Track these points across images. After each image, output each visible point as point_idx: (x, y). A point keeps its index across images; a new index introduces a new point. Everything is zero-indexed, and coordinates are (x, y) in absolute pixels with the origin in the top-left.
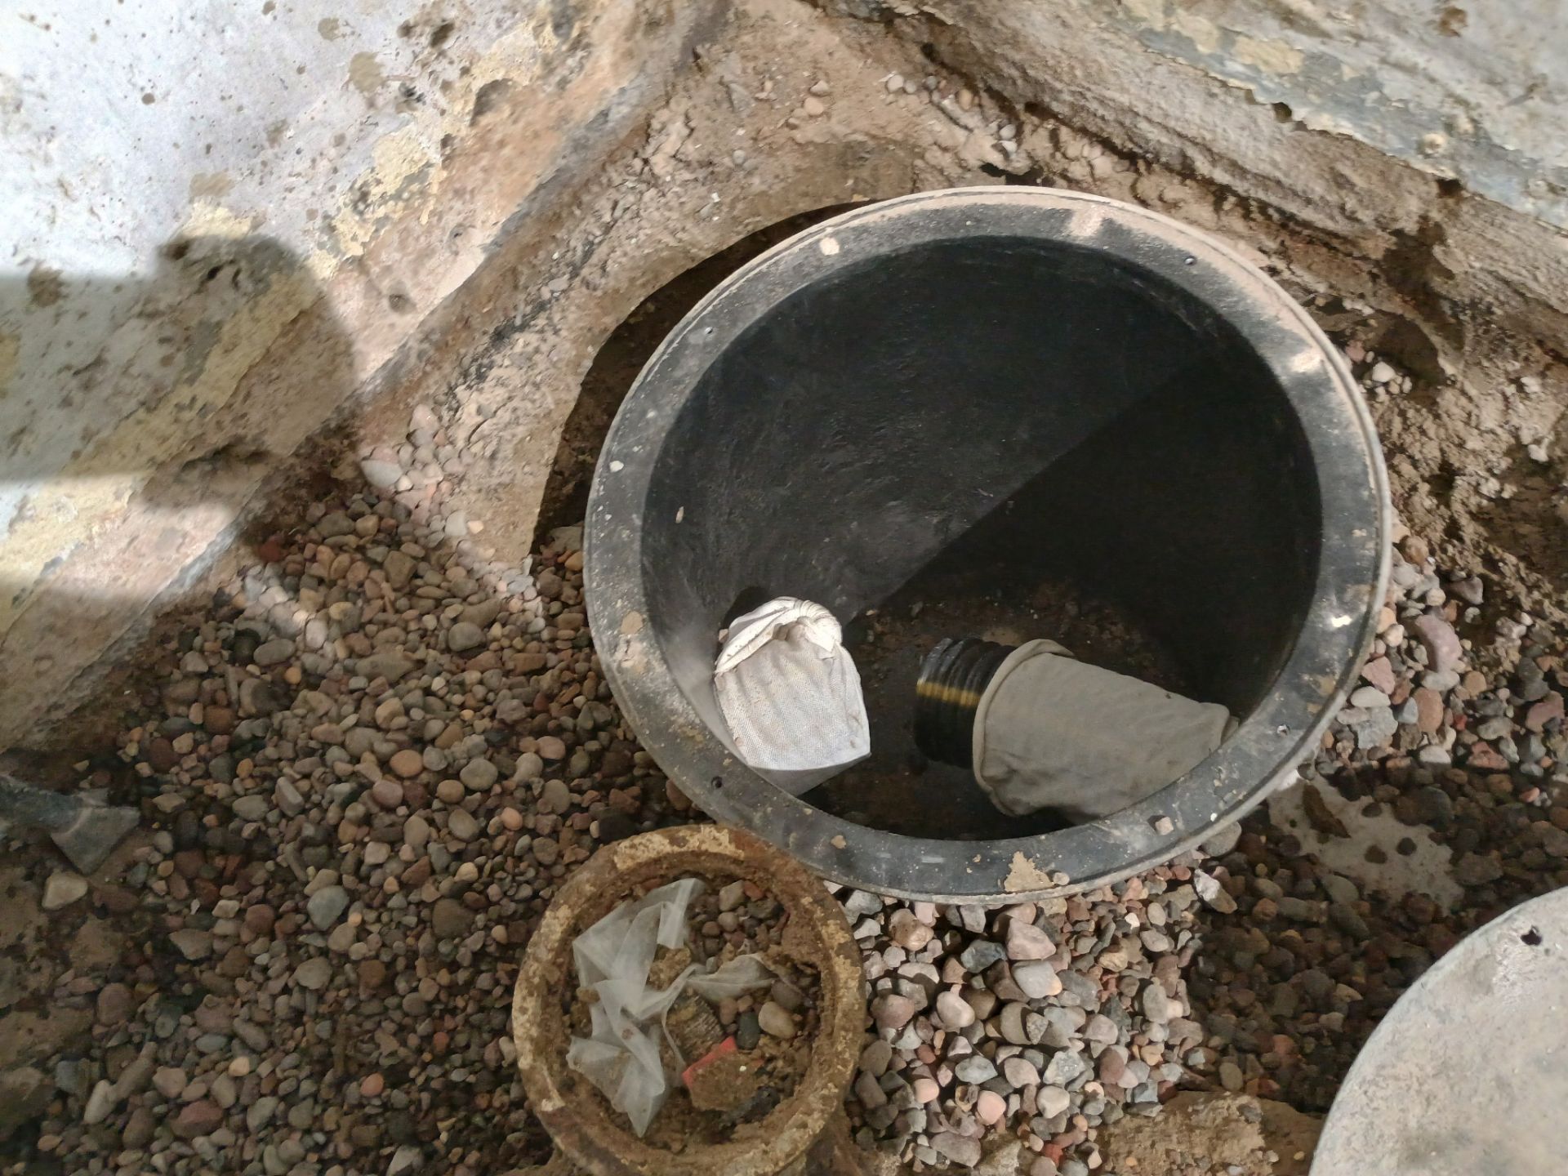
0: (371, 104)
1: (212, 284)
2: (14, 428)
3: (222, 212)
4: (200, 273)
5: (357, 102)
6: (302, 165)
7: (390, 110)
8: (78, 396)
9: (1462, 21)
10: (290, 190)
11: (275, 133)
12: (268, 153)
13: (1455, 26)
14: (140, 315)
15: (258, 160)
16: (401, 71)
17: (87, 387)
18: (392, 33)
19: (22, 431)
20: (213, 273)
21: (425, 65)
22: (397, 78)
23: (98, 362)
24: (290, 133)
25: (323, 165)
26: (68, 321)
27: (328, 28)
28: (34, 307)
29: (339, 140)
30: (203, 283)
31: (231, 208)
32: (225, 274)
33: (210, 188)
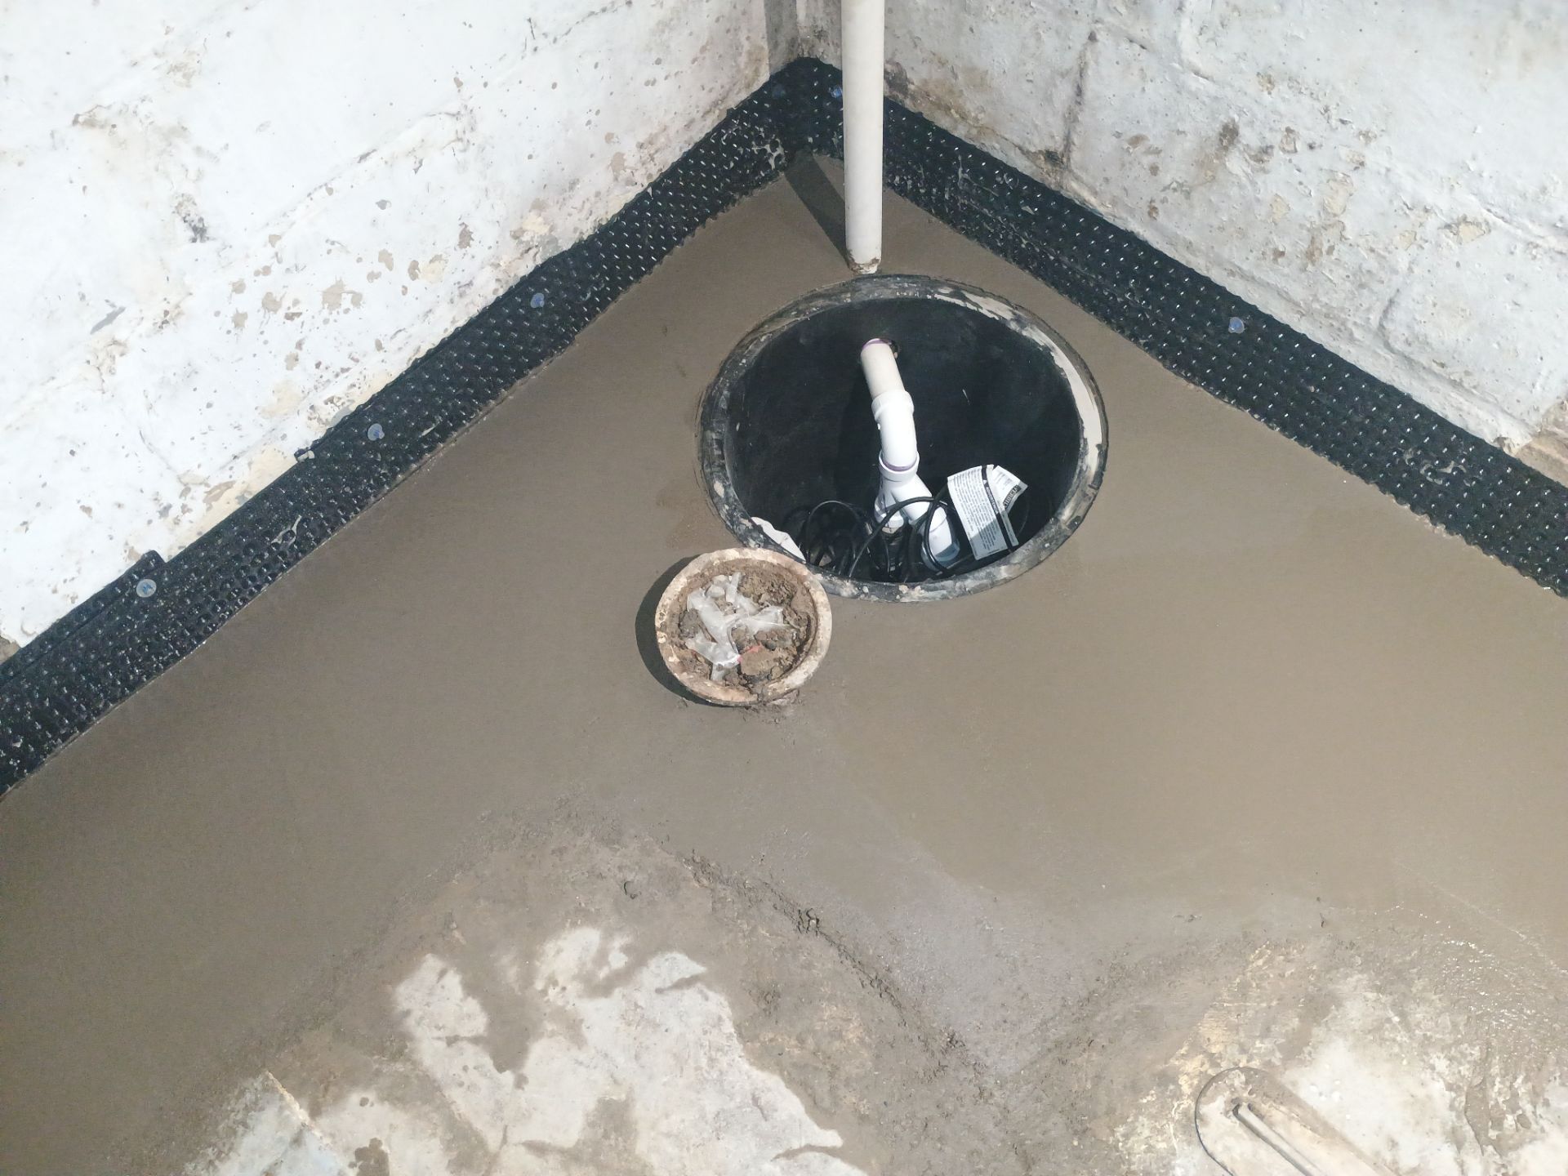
0: (616, 179)
1: (525, 255)
2: (427, 309)
3: (540, 220)
4: (523, 248)
5: (610, 176)
6: (578, 204)
7: (623, 183)
8: (456, 299)
9: (1157, 213)
10: (570, 215)
11: (573, 185)
12: (567, 195)
13: (1154, 215)
14: (492, 265)
15: (562, 197)
16: (632, 165)
17: (461, 295)
18: (634, 146)
19: (430, 311)
20: (527, 251)
21: (643, 164)
22: (630, 168)
23: (470, 284)
24: (578, 186)
25: (587, 206)
26: (467, 258)
27: (609, 138)
28: (458, 248)
29: (598, 194)
30: (522, 255)
31: (544, 219)
32: (532, 252)
33: (539, 206)
